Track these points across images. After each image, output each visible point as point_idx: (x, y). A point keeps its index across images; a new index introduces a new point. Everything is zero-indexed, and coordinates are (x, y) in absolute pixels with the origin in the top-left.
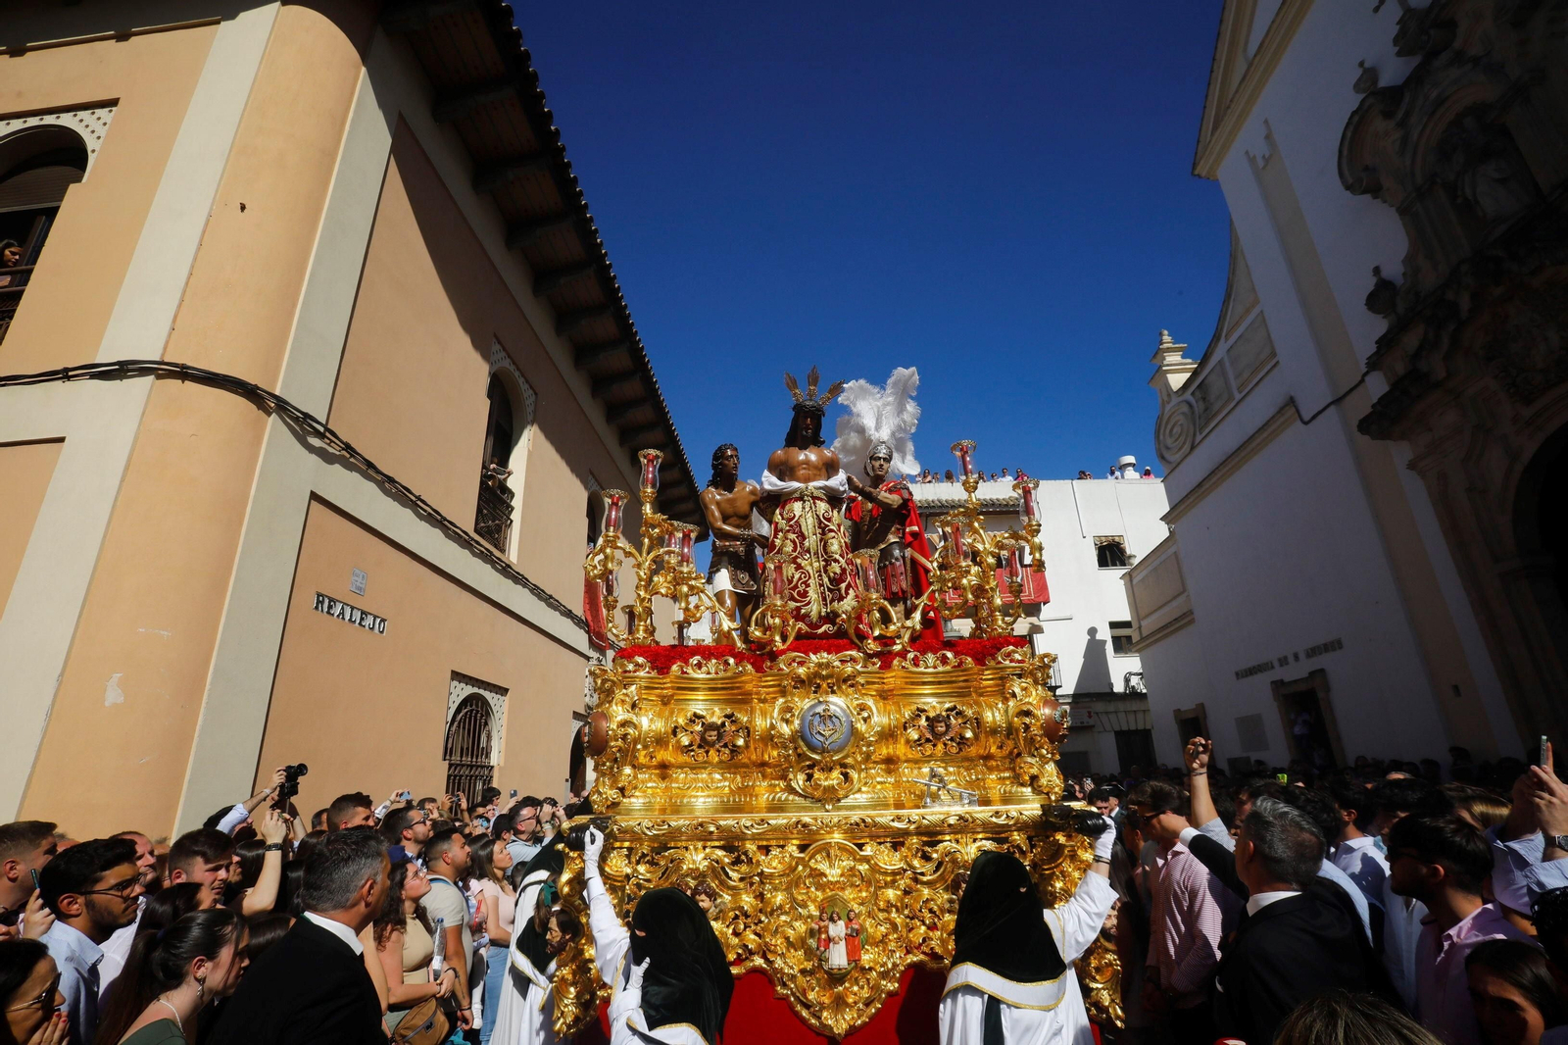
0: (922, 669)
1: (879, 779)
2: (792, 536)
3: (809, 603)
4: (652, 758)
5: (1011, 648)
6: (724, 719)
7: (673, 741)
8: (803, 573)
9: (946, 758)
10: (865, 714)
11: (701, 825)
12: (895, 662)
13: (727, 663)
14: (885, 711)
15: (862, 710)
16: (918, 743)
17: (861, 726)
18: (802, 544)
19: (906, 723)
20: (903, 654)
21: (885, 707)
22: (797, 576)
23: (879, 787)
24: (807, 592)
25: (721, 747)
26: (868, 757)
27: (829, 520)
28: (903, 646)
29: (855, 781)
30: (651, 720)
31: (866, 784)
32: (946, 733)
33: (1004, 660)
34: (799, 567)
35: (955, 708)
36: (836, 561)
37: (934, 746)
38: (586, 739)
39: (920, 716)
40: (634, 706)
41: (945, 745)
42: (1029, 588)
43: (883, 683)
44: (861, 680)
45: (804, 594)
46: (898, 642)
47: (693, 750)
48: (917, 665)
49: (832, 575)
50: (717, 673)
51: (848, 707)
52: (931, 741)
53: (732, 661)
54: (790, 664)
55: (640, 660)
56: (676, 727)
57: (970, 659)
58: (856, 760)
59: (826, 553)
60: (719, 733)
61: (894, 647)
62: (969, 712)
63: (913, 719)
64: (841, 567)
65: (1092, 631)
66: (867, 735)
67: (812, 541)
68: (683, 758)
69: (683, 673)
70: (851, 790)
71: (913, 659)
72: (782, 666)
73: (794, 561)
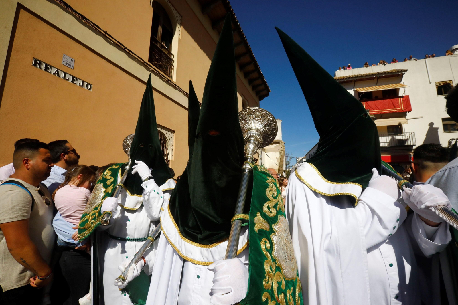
42: (401, 106)
65: (431, 124)
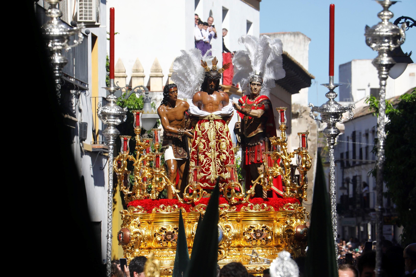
0: (253, 211)
1: (234, 254)
2: (203, 141)
3: (210, 174)
4: (146, 245)
5: (289, 204)
6: (174, 230)
7: (154, 239)
8: (208, 159)
9: (262, 246)
10: (228, 229)
11: (166, 269)
12: (242, 208)
13: (175, 207)
14: (237, 228)
15: (227, 227)
16: (250, 240)
17: (226, 234)
18: (208, 144)
19: (244, 232)
20: (246, 205)
21: (237, 226)
22: (205, 161)
23: (234, 256)
24: (209, 169)
25: (173, 241)
26: (229, 245)
27: (222, 132)
28: (246, 201)
29: (224, 254)
30: (146, 231)
31: (228, 255)
32: (261, 236)
33: (286, 209)
34: (206, 156)
35: (266, 227)
36: (224, 153)
37: (257, 241)
38: (121, 239)
39: (251, 230)
40: (139, 226)
41: (261, 241)
43: (237, 216)
44: (227, 216)
45: (208, 170)
46: (244, 199)
47: (162, 242)
48: (252, 209)
49: (222, 160)
50: (170, 211)
51: (221, 227)
52: (255, 239)
53: (176, 206)
54: (200, 209)
55: (139, 207)
56: (155, 234)
57: (273, 208)
58: (224, 246)
59: (220, 149)
60: (172, 236)
61: (243, 202)
62: (270, 228)
63: (248, 231)
64: (226, 156)
66: (228, 237)
67: (213, 143)
68: (158, 245)
69: (158, 212)
70: (222, 257)
71: (250, 207)
72: (197, 209)
73: (204, 153)
